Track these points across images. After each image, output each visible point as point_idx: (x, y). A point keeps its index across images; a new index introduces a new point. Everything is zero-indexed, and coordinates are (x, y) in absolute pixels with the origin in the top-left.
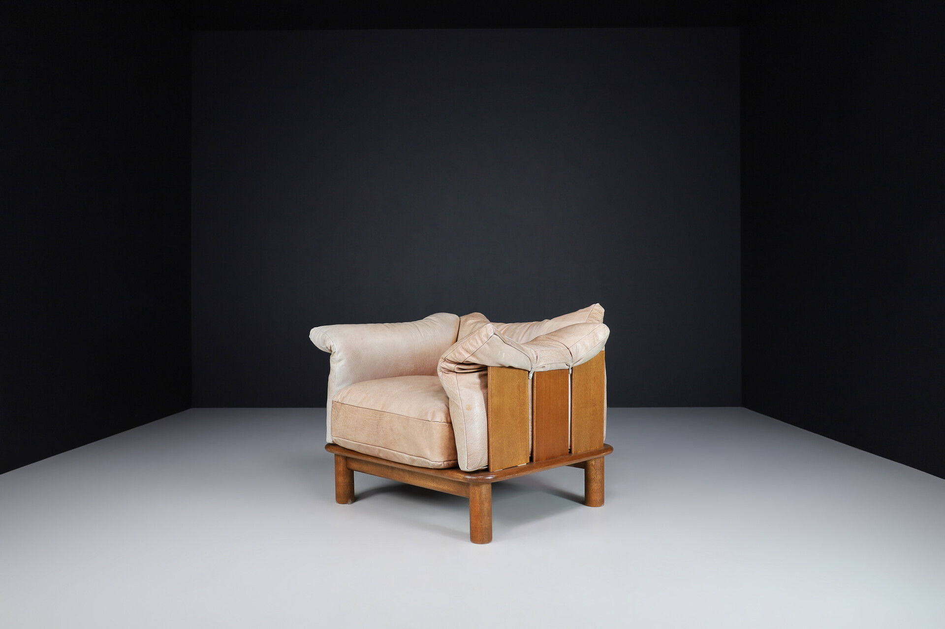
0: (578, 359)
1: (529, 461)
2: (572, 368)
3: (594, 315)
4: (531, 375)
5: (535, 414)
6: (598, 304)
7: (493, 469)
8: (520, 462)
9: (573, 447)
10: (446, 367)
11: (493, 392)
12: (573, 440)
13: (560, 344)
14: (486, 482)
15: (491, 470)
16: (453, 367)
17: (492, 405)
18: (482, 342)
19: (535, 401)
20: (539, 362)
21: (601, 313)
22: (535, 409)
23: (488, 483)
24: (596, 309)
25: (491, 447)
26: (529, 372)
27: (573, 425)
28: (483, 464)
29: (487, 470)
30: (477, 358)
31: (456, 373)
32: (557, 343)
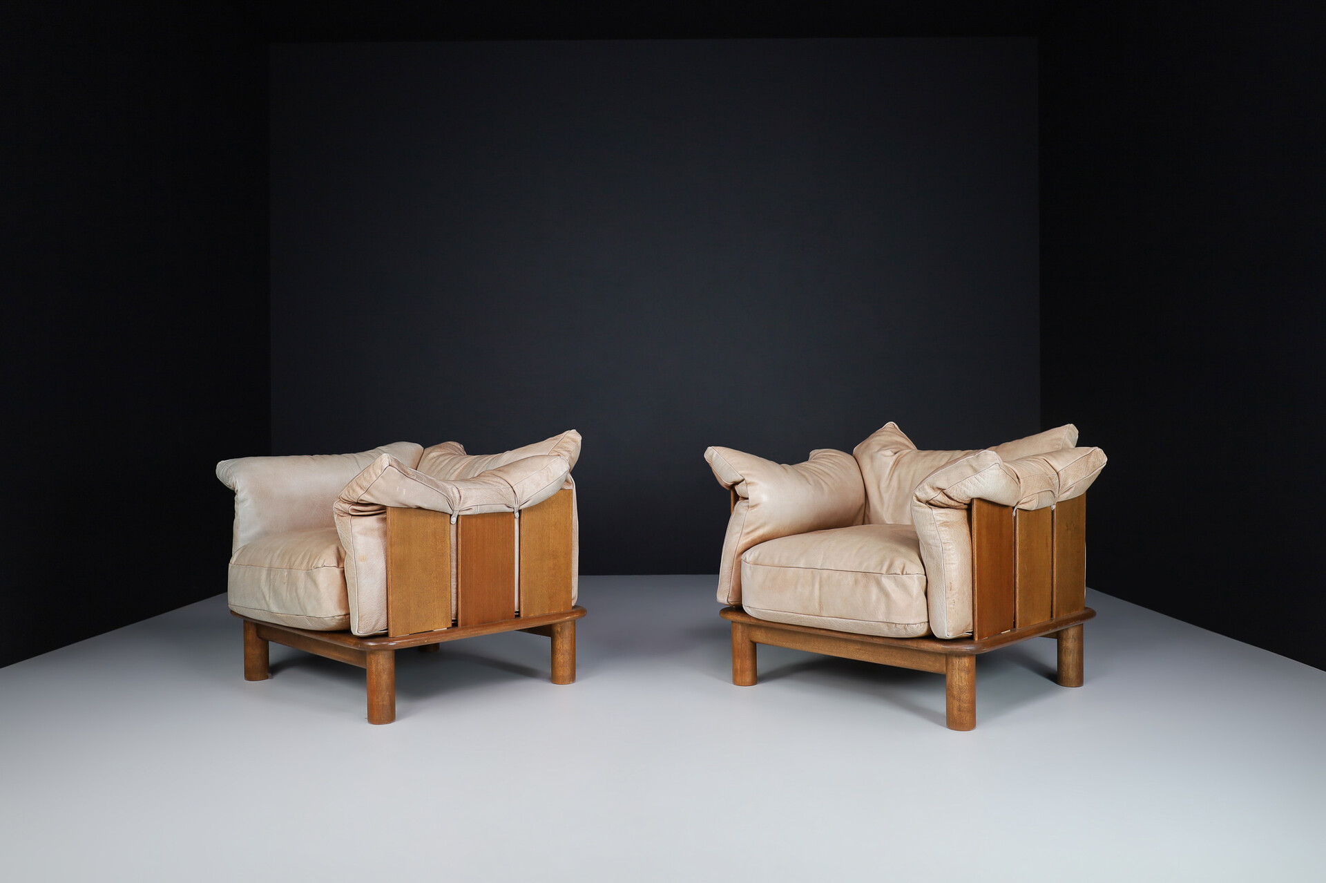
0: (525, 499)
1: (450, 625)
2: (520, 511)
3: (565, 445)
4: (454, 520)
5: (460, 567)
6: (574, 431)
7: (393, 634)
8: (436, 626)
9: (522, 609)
10: (340, 508)
11: (393, 540)
12: (522, 600)
13: (502, 481)
14: (385, 649)
15: (391, 635)
16: (347, 507)
17: (391, 556)
18: (376, 476)
19: (460, 551)
20: (464, 503)
21: (574, 441)
22: (460, 560)
23: (388, 650)
24: (568, 438)
25: (390, 607)
26: (451, 515)
27: (521, 581)
28: (380, 627)
29: (386, 635)
30: (372, 495)
31: (352, 515)
32: (499, 480)
